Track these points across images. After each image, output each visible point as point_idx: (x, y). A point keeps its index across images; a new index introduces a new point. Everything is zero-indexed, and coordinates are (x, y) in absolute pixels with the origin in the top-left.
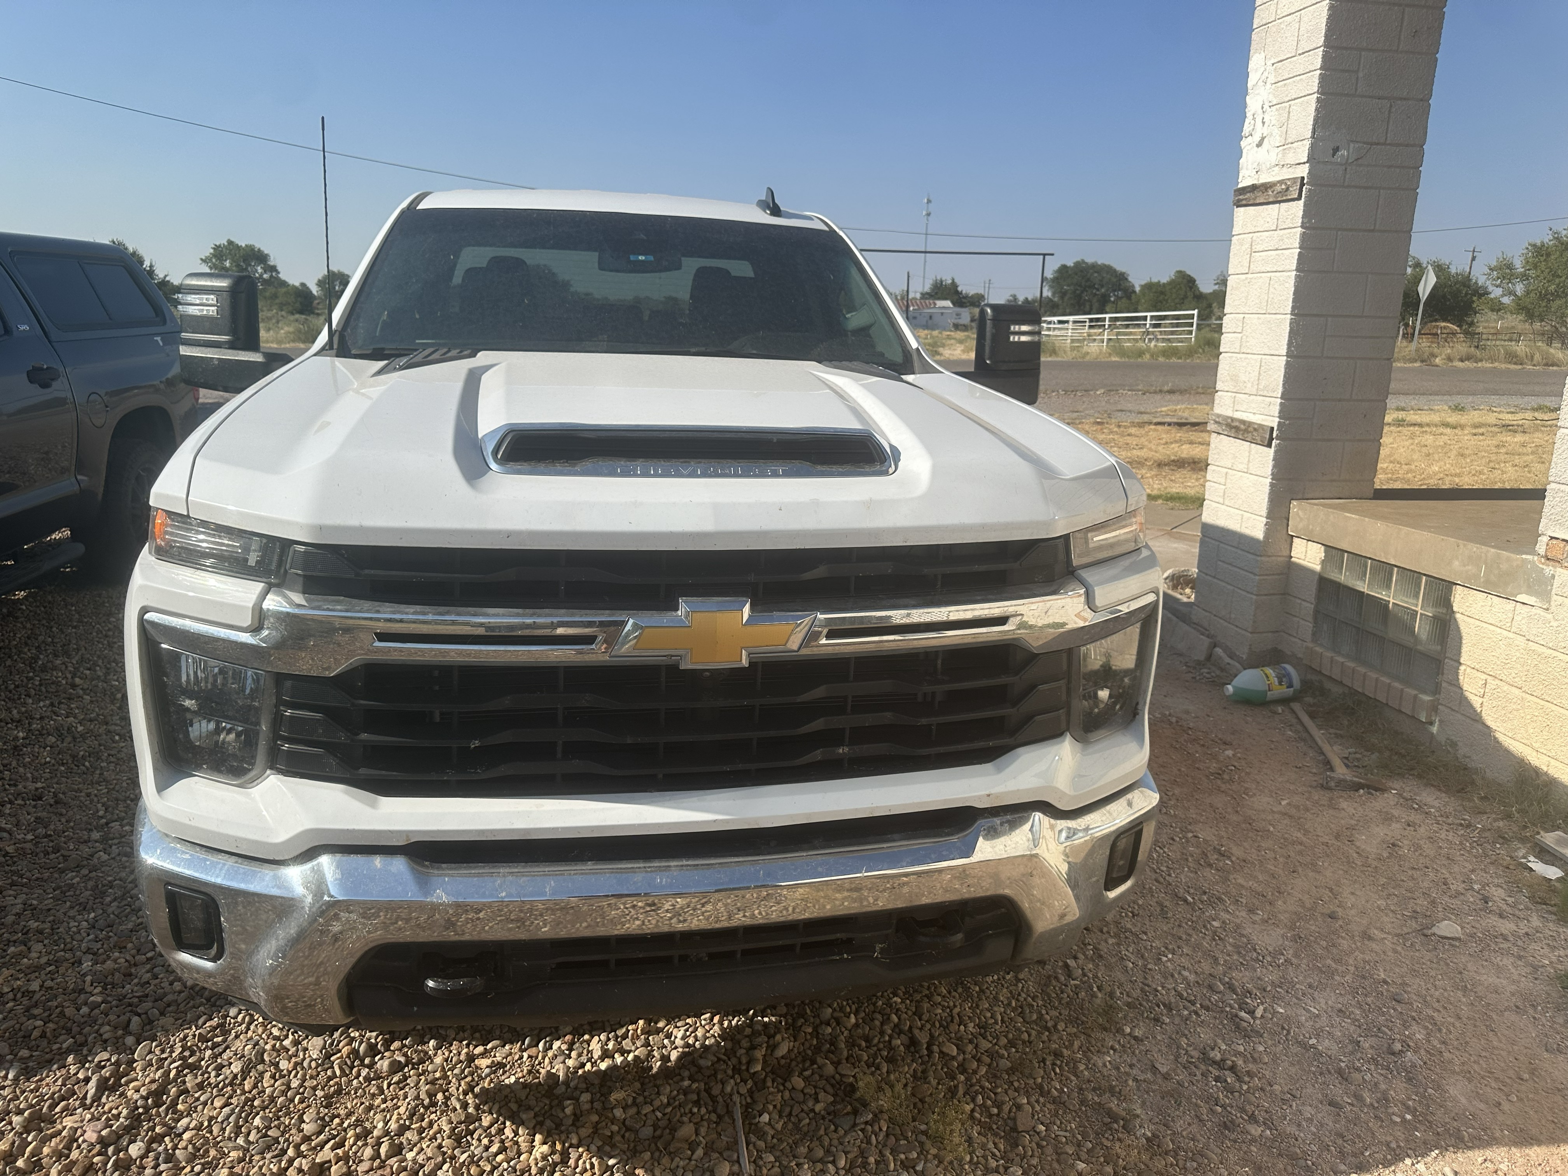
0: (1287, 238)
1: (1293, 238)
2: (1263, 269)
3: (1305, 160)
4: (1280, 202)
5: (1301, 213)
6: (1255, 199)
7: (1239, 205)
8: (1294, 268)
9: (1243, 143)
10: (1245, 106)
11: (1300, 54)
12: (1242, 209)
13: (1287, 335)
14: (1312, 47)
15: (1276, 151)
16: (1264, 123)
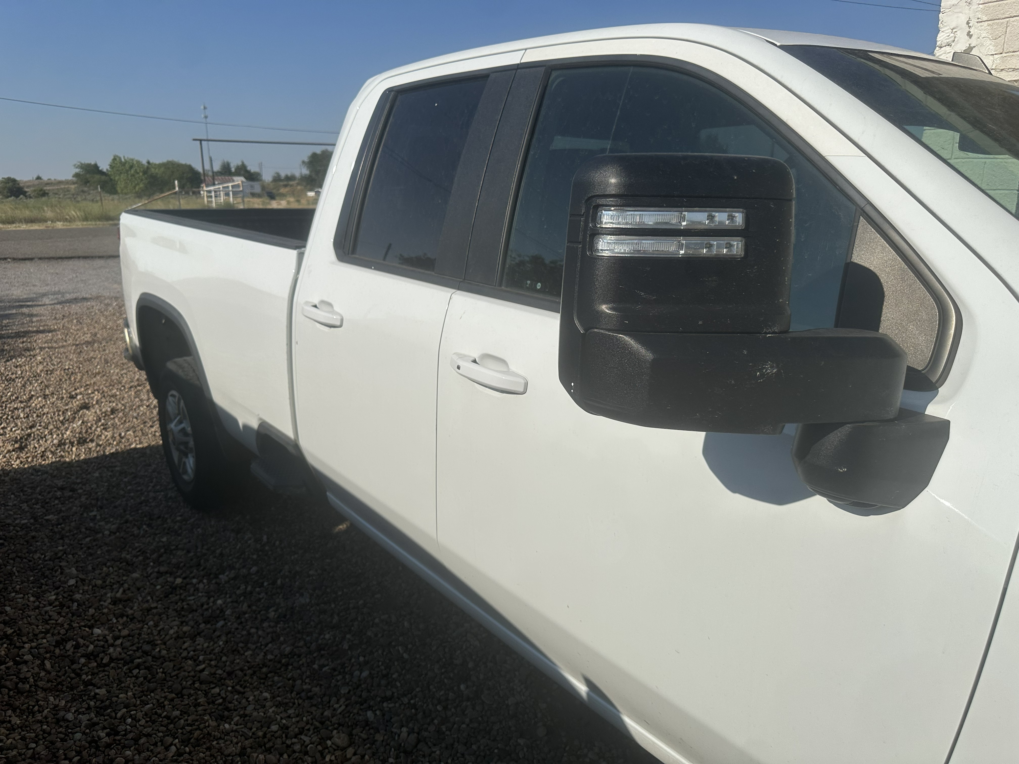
15: (991, 57)
16: (969, 35)
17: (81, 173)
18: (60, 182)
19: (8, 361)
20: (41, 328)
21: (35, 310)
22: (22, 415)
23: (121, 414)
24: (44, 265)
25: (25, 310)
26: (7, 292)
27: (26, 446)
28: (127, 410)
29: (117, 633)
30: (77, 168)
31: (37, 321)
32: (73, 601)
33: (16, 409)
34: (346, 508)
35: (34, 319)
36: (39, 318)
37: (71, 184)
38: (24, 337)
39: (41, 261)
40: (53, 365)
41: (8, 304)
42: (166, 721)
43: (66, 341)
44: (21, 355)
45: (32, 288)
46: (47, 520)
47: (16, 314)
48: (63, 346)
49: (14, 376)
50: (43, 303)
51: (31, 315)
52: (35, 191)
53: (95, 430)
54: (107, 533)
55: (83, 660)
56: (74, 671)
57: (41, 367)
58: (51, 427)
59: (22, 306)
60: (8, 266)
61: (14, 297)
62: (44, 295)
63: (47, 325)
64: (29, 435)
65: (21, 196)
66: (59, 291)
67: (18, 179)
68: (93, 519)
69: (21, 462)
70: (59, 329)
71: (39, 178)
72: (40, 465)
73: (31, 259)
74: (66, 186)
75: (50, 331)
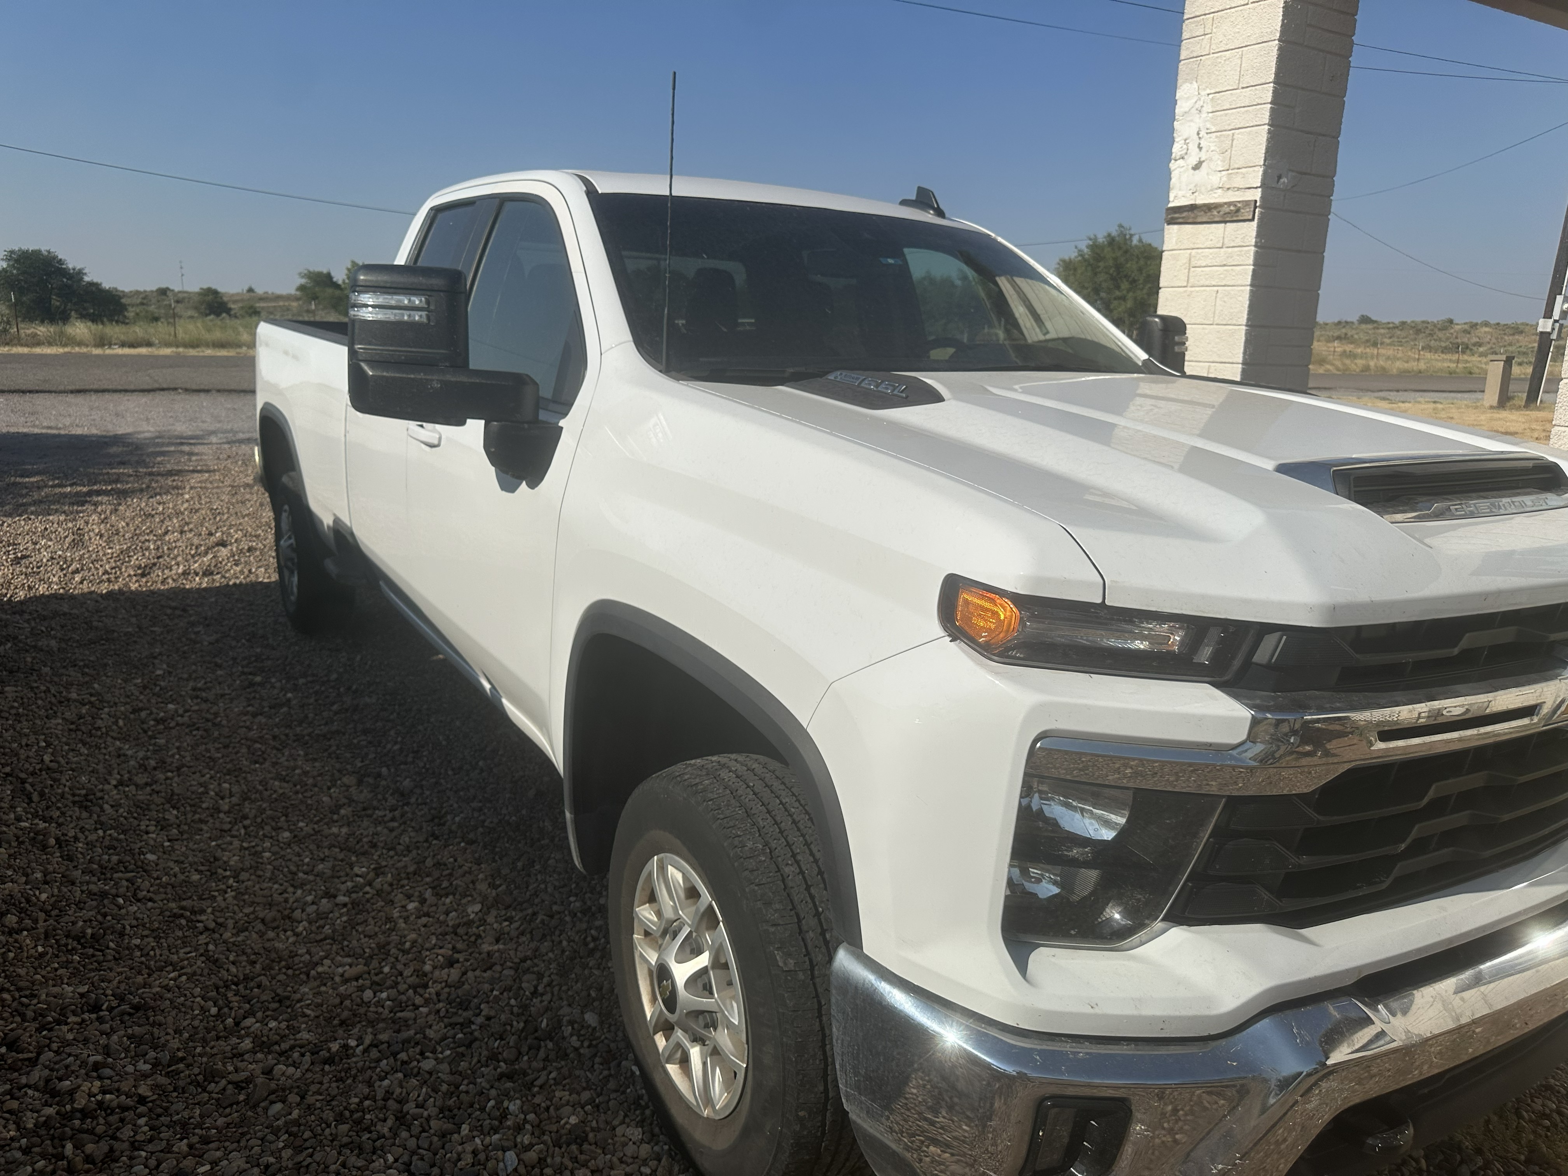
0: (1238, 255)
1: (1248, 255)
2: (1207, 283)
3: (1259, 185)
4: (1225, 222)
5: (1254, 234)
6: (1196, 217)
7: (1170, 223)
8: (1249, 283)
9: (1173, 165)
10: (1172, 130)
11: (1243, 88)
12: (1176, 227)
13: (1242, 344)
14: (1259, 82)
15: (1219, 174)
16: (1200, 148)
17: (308, 285)
18: (278, 298)
19: (152, 497)
20: (199, 468)
21: (196, 449)
22: (152, 547)
23: (258, 553)
24: (221, 399)
25: (186, 448)
26: (170, 428)
27: (149, 573)
28: (266, 550)
29: (187, 707)
30: (303, 277)
31: (196, 460)
32: (155, 685)
33: (147, 540)
34: (402, 605)
35: (194, 458)
36: (199, 458)
37: (293, 301)
38: (175, 475)
39: (219, 394)
40: (201, 504)
41: (167, 441)
42: (208, 760)
43: (223, 482)
44: (166, 493)
45: (200, 424)
46: (152, 631)
47: (174, 451)
48: (218, 487)
49: (154, 512)
50: (209, 441)
51: (191, 454)
52: (242, 308)
53: (226, 565)
54: (206, 643)
55: (152, 723)
56: (142, 729)
57: (186, 505)
58: (179, 559)
59: (182, 444)
60: (178, 397)
61: (176, 433)
62: (214, 433)
63: (207, 465)
64: (154, 564)
65: (224, 315)
66: (232, 429)
67: (221, 289)
68: (197, 633)
69: (140, 586)
70: (219, 470)
71: (251, 290)
72: (159, 589)
73: (207, 391)
74: (286, 304)
75: (208, 471)
